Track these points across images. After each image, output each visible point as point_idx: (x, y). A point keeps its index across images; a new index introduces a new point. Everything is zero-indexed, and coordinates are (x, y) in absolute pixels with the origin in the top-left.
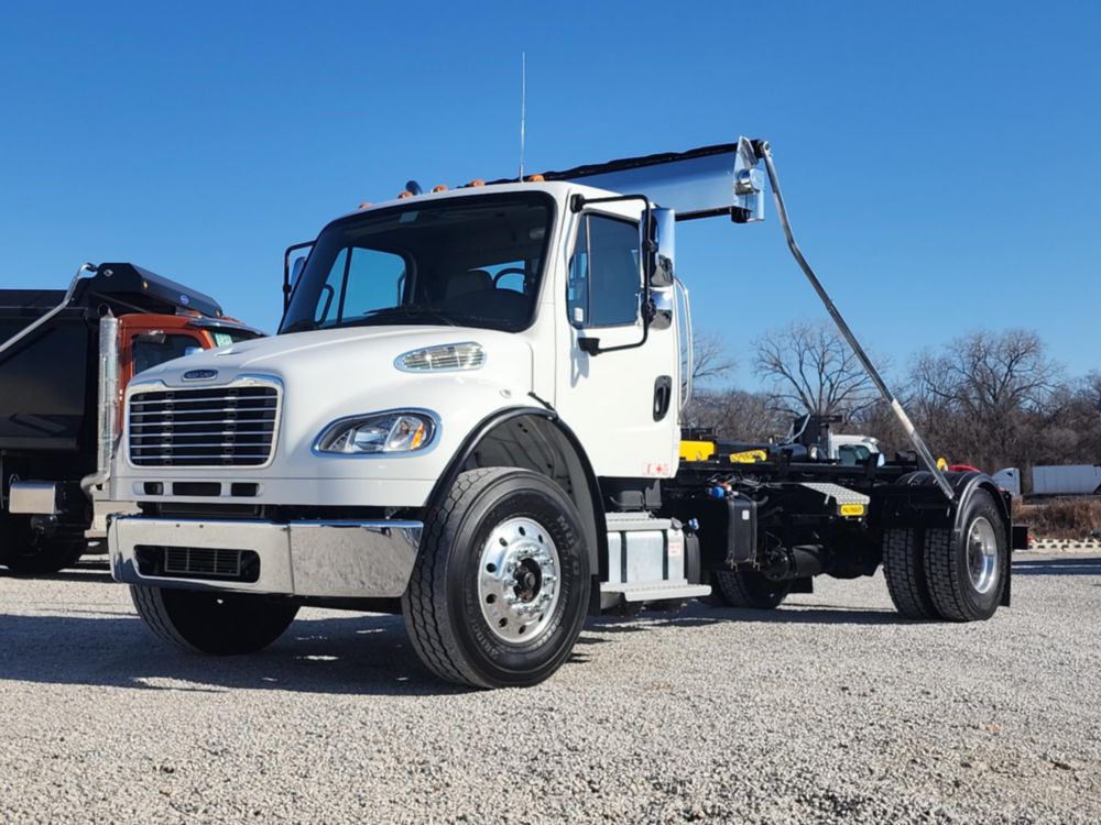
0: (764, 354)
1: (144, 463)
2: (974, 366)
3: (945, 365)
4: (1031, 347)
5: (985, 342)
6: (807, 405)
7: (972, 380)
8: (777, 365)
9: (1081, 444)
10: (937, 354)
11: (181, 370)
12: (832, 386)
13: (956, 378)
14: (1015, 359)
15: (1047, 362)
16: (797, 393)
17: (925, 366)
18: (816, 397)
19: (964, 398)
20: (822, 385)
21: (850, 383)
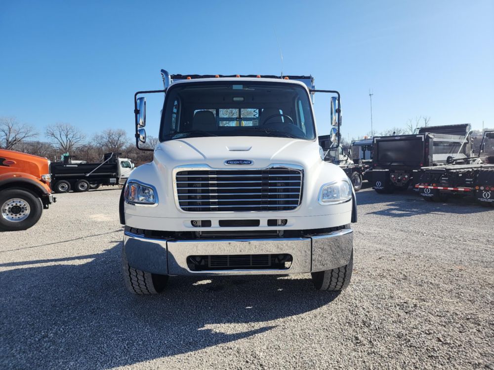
0: (48, 131)
1: (190, 210)
2: (109, 138)
3: (102, 137)
4: (124, 134)
5: (112, 132)
6: (63, 146)
7: (109, 141)
8: (53, 134)
9: (138, 157)
10: (100, 134)
11: (223, 159)
12: (70, 141)
13: (105, 140)
14: (120, 136)
15: (128, 137)
16: (59, 143)
17: (97, 137)
18: (65, 144)
19: (107, 145)
20: (67, 141)
21: (75, 141)
